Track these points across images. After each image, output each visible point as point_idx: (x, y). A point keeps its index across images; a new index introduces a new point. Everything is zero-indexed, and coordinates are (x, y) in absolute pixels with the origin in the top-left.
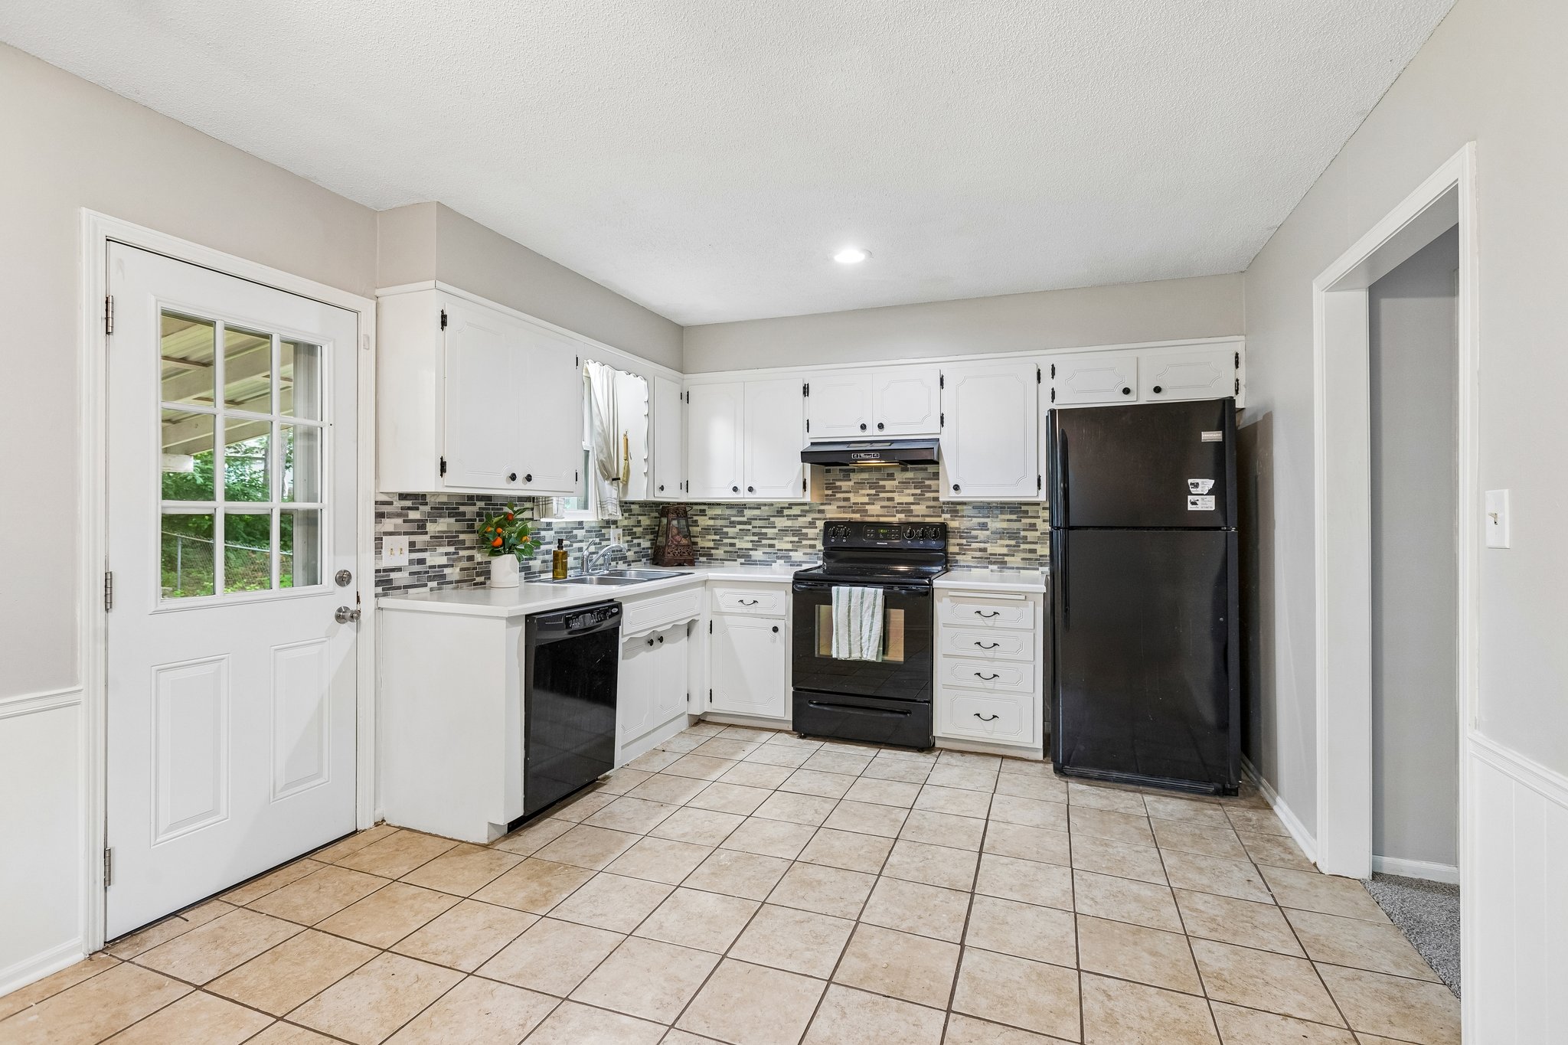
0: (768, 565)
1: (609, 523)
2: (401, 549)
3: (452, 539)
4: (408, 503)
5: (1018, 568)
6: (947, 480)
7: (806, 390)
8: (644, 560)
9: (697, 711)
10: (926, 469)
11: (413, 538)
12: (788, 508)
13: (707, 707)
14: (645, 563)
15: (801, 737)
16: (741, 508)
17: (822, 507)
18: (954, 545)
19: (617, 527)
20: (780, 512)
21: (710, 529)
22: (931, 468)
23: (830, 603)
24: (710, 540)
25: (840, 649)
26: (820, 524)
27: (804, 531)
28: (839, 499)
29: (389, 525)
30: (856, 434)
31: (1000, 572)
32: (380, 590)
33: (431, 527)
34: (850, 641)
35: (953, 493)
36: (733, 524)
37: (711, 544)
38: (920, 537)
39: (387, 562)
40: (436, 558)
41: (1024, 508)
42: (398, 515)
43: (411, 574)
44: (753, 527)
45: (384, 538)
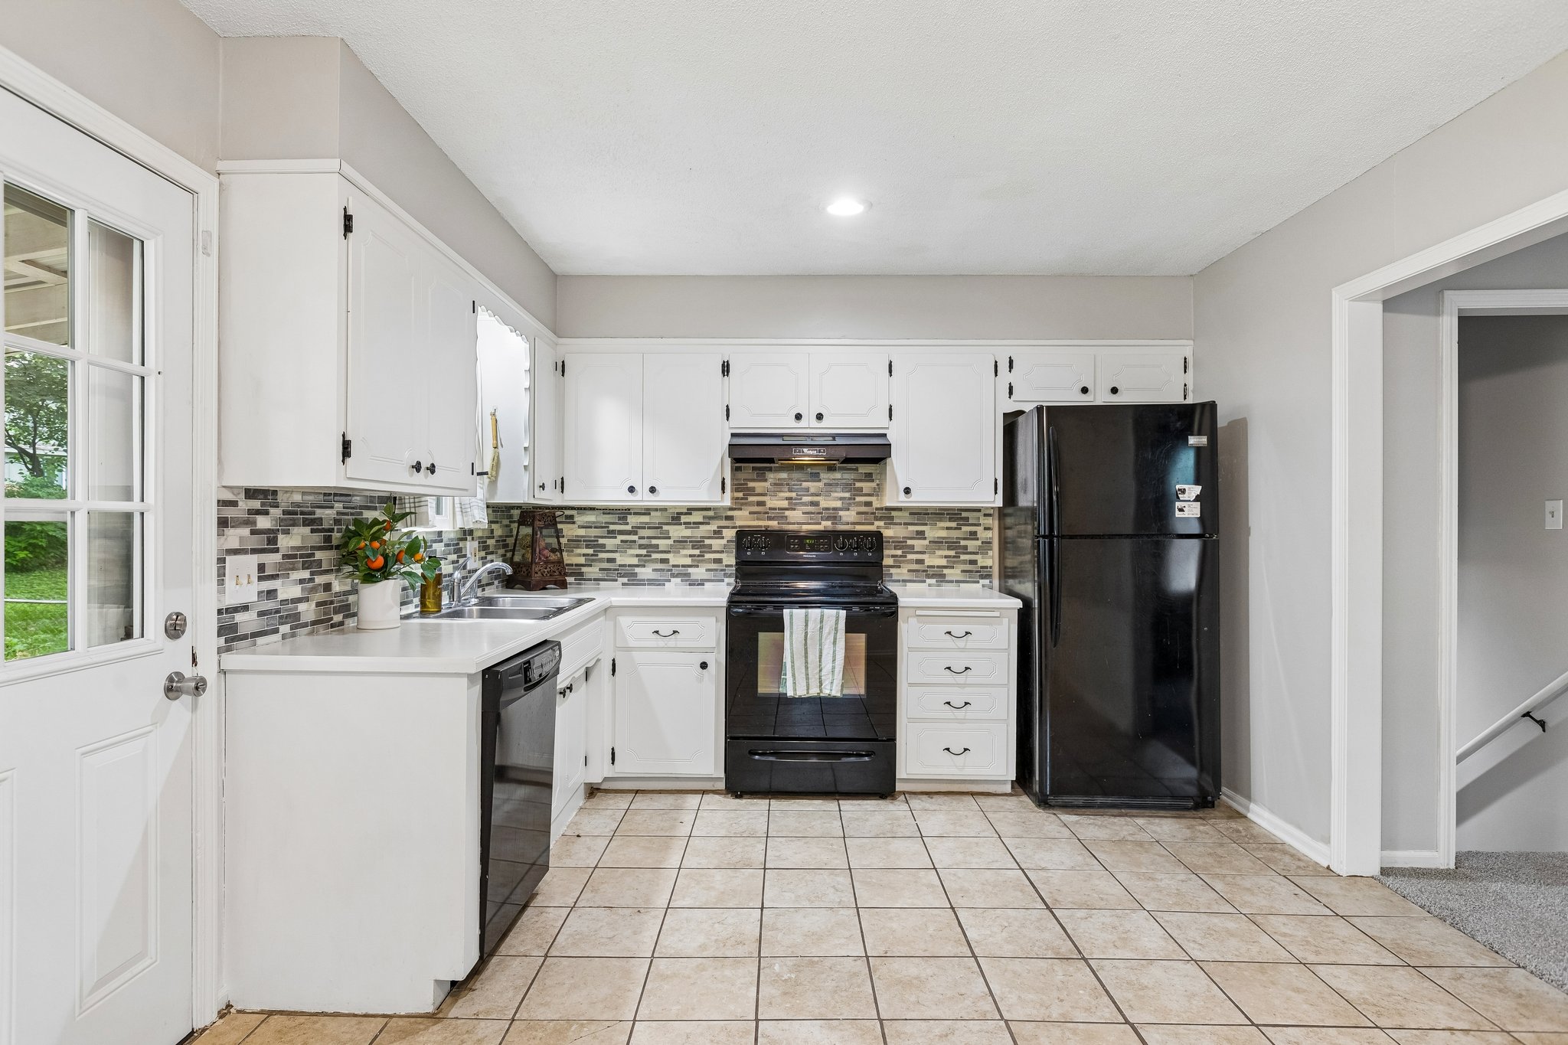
0: (659, 585)
1: (467, 534)
2: (249, 576)
3: (303, 558)
4: (256, 504)
5: (957, 582)
6: (897, 483)
7: (726, 369)
8: (496, 582)
9: (596, 779)
10: (857, 469)
11: (263, 558)
12: (686, 514)
13: (608, 771)
14: (497, 587)
15: (740, 797)
16: (623, 513)
17: (730, 513)
18: (888, 556)
19: (473, 539)
20: (676, 519)
21: (580, 541)
22: (872, 468)
23: (782, 630)
24: (579, 555)
25: (795, 686)
26: (730, 534)
27: (707, 542)
28: (751, 504)
29: (236, 536)
30: (788, 425)
31: (938, 586)
32: (223, 641)
33: (285, 542)
34: (807, 674)
35: (902, 496)
36: (612, 534)
37: (582, 560)
38: (855, 548)
39: (230, 596)
40: (288, 589)
41: (964, 514)
42: (246, 523)
43: (261, 614)
44: (640, 538)
45: (228, 558)
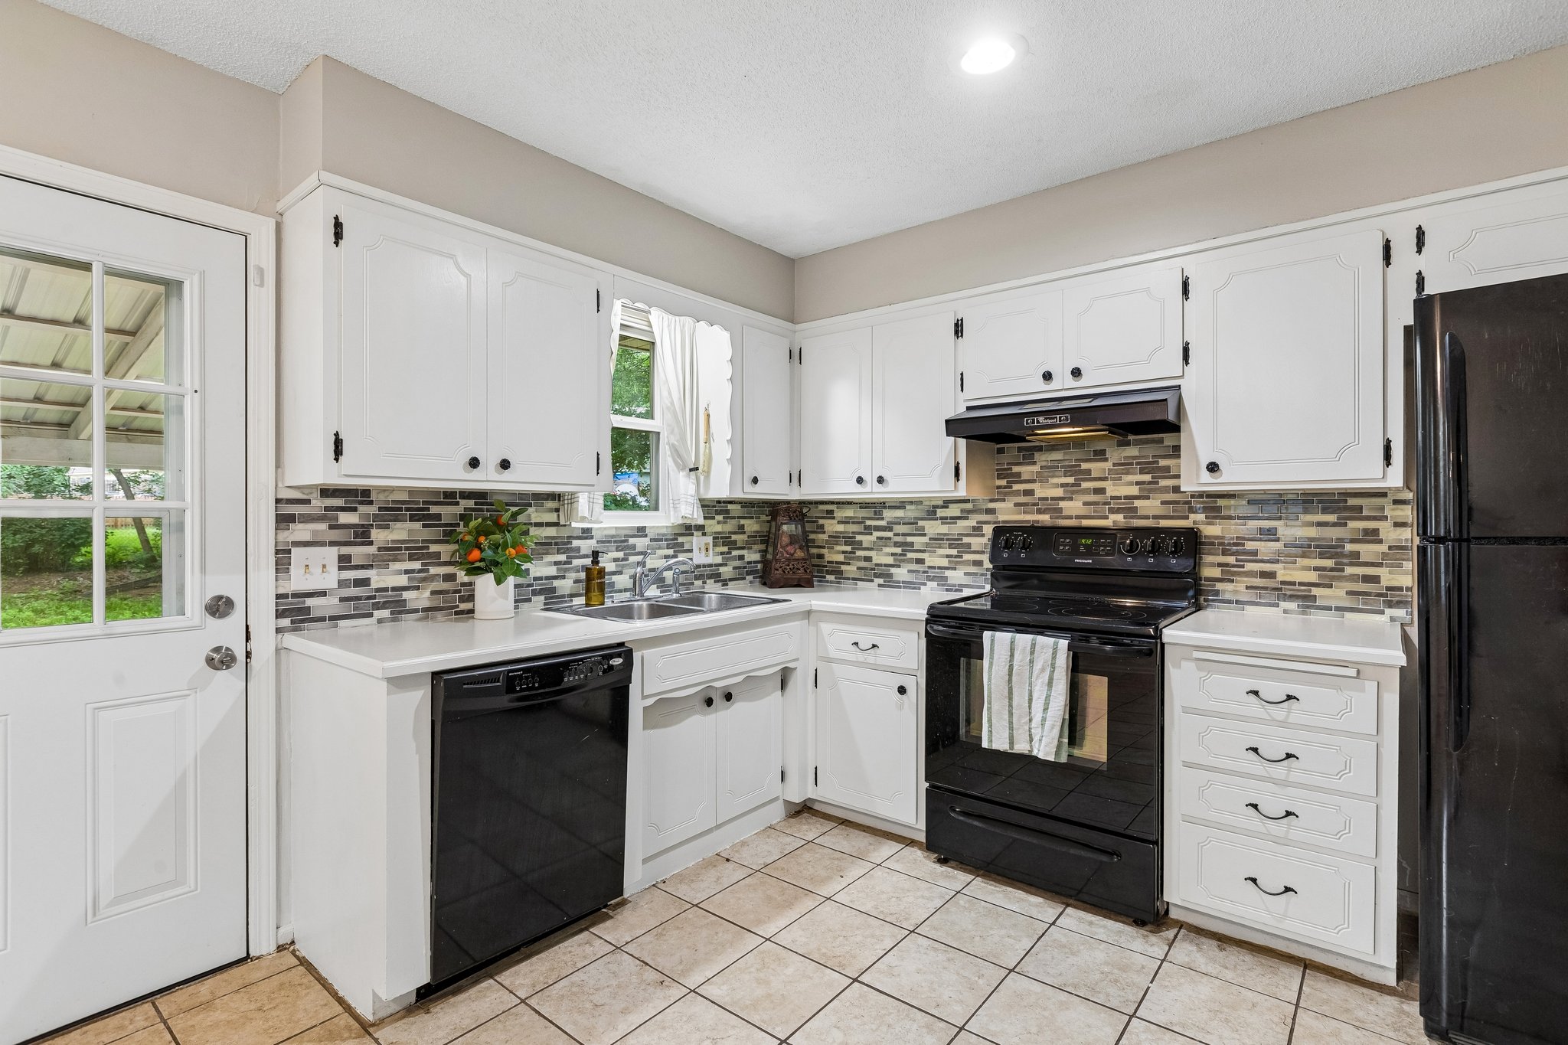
0: (914, 588)
1: (688, 529)
2: (324, 566)
3: (416, 551)
4: (339, 502)
5: (1338, 609)
6: (1197, 457)
7: (959, 329)
8: (750, 578)
9: (797, 799)
10: (1161, 441)
11: (346, 550)
12: (943, 507)
13: (811, 793)
14: (751, 582)
15: (943, 861)
16: (877, 507)
17: (992, 505)
18: (1212, 565)
19: (704, 534)
20: (931, 513)
21: (839, 537)
22: (1168, 439)
23: (982, 660)
24: (839, 552)
25: (995, 736)
26: (988, 530)
27: (966, 540)
28: (1017, 493)
29: (301, 531)
30: (1037, 388)
31: (1304, 613)
32: (286, 622)
33: (378, 536)
34: (1011, 723)
35: (1206, 476)
36: (868, 530)
37: (841, 558)
38: (1149, 552)
39: (298, 581)
40: (389, 577)
42: (320, 519)
43: (342, 600)
44: (895, 535)
45: (294, 550)
